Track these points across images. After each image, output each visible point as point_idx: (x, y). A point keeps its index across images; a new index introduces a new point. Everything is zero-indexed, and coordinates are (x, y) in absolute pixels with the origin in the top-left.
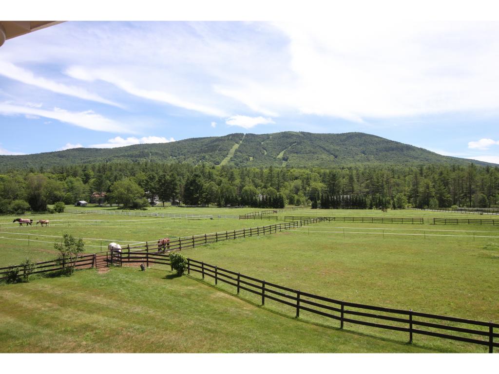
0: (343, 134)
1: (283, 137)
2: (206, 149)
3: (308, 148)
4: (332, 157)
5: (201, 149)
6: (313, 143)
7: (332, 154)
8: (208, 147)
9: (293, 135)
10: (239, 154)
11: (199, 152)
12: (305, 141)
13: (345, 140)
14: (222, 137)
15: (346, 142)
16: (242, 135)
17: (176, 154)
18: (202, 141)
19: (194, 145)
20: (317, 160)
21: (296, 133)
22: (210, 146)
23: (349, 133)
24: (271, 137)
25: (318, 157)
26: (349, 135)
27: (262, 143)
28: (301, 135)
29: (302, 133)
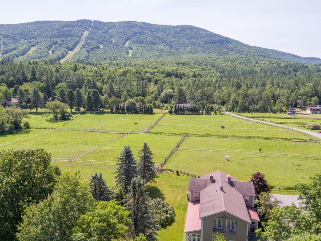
0: (177, 27)
1: (128, 26)
2: (58, 34)
3: (150, 39)
4: (168, 48)
5: (53, 34)
6: (153, 34)
7: (168, 45)
8: (58, 32)
9: (136, 25)
10: (89, 41)
11: (51, 37)
12: (147, 31)
13: (178, 33)
14: (71, 22)
15: (180, 35)
16: (90, 21)
17: (27, 38)
18: (52, 24)
19: (43, 29)
20: (157, 50)
21: (138, 22)
22: (61, 31)
23: (182, 26)
24: (117, 25)
25: (157, 47)
26: (182, 28)
27: (110, 31)
28: (143, 25)
29: (144, 23)
